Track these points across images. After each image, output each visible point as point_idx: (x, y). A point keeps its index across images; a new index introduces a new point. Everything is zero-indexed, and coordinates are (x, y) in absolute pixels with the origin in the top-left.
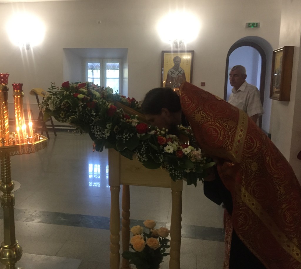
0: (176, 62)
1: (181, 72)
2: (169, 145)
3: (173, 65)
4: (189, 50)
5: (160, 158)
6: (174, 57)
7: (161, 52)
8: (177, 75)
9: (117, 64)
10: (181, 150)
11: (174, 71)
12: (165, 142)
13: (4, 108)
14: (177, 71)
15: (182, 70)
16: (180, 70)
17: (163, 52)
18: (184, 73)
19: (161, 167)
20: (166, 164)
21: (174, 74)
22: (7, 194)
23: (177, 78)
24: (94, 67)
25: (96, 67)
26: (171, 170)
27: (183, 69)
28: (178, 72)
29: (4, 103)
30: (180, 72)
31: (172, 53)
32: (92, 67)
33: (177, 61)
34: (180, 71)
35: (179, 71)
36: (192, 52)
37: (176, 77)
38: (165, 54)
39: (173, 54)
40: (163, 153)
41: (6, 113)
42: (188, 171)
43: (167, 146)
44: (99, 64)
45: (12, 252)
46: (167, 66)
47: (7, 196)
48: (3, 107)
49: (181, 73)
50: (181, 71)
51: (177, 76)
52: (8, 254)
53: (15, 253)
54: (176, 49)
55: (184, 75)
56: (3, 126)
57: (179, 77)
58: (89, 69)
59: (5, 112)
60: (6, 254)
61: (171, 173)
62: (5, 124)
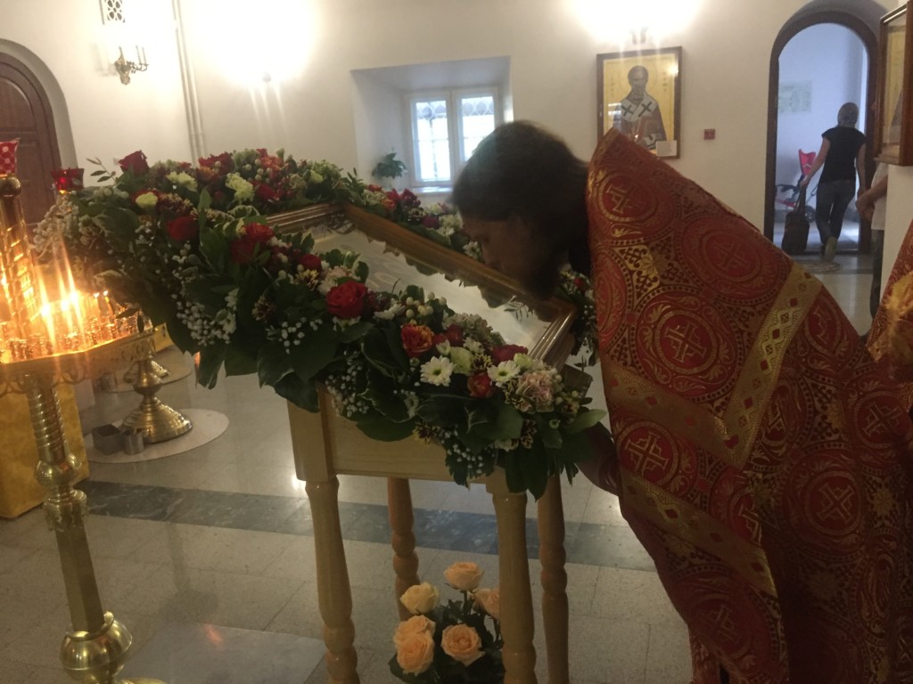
0: (635, 82)
1: (651, 107)
2: (438, 357)
3: (629, 89)
4: (666, 46)
5: (407, 402)
6: (630, 69)
7: (595, 56)
8: (639, 116)
9: (488, 101)
10: (486, 370)
11: (630, 106)
12: (426, 345)
13: (13, 245)
14: (638, 105)
15: (653, 102)
16: (645, 102)
17: (601, 58)
18: (657, 109)
19: (416, 434)
20: (430, 425)
21: (632, 113)
22: (61, 493)
23: (640, 123)
24: (433, 112)
25: (437, 111)
26: (448, 445)
27: (655, 98)
28: (641, 108)
29: (9, 230)
30: (646, 108)
31: (622, 60)
32: (427, 113)
33: (638, 79)
34: (646, 104)
35: (643, 105)
36: (678, 52)
37: (637, 122)
38: (606, 62)
39: (626, 62)
40: (417, 384)
41: (21, 259)
42: (508, 447)
43: (433, 358)
44: (443, 104)
45: (97, 647)
46: (613, 95)
47: (62, 498)
48: (9, 243)
49: (649, 111)
50: (650, 103)
51: (640, 118)
52: (85, 654)
53: (105, 651)
54: (633, 48)
55: (657, 113)
56: (16, 299)
57: (645, 119)
58: (421, 118)
59: (17, 258)
60: (80, 653)
61: (449, 452)
62: (22, 292)
